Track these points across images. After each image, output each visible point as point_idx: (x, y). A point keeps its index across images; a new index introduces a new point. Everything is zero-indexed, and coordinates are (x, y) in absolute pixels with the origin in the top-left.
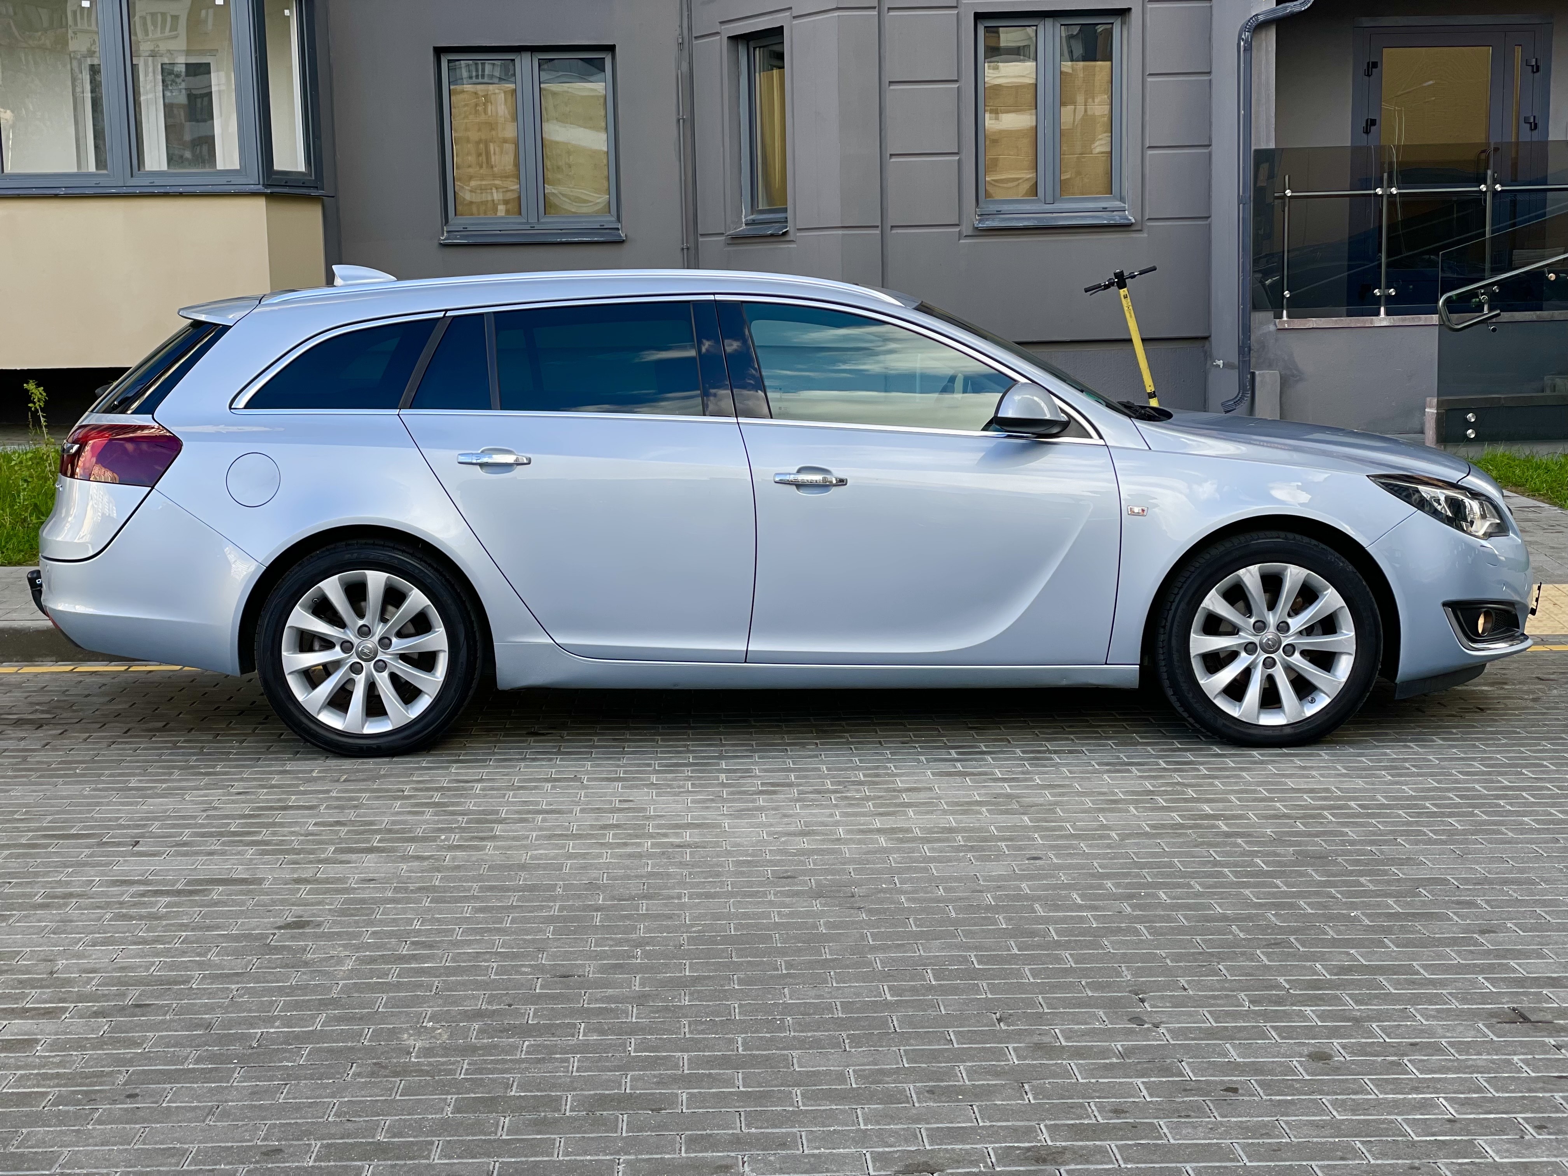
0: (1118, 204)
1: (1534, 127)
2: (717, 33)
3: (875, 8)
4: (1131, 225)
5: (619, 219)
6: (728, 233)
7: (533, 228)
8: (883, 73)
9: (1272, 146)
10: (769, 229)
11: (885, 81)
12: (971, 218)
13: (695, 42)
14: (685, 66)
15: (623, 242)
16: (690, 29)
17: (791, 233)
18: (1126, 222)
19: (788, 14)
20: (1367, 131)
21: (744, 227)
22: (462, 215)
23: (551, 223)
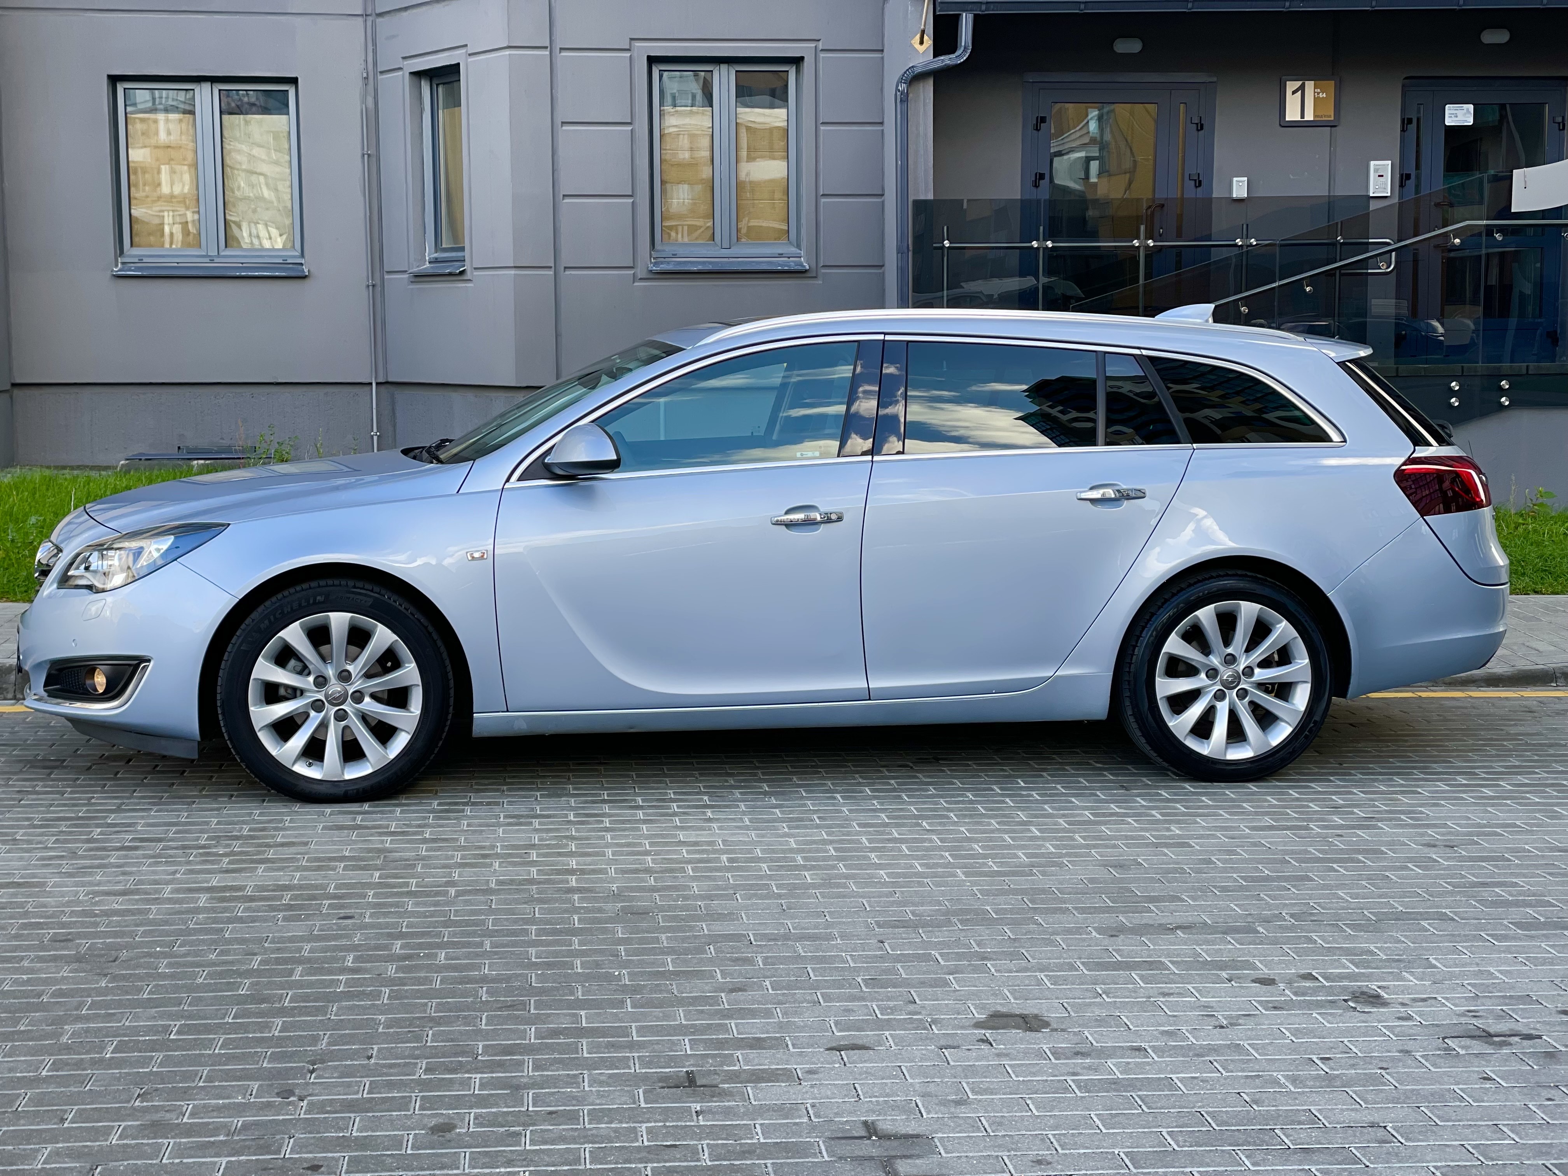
0: (793, 250)
1: (1199, 184)
2: (400, 69)
3: (546, 47)
4: (806, 271)
5: (302, 255)
6: (411, 271)
7: (212, 261)
8: (555, 114)
9: (930, 196)
10: (448, 267)
11: (558, 121)
12: (645, 262)
13: (380, 77)
14: (370, 100)
15: (305, 277)
16: (375, 64)
17: (469, 272)
18: (800, 268)
19: (463, 51)
20: (1036, 185)
21: (427, 265)
22: (139, 246)
23: (229, 258)
